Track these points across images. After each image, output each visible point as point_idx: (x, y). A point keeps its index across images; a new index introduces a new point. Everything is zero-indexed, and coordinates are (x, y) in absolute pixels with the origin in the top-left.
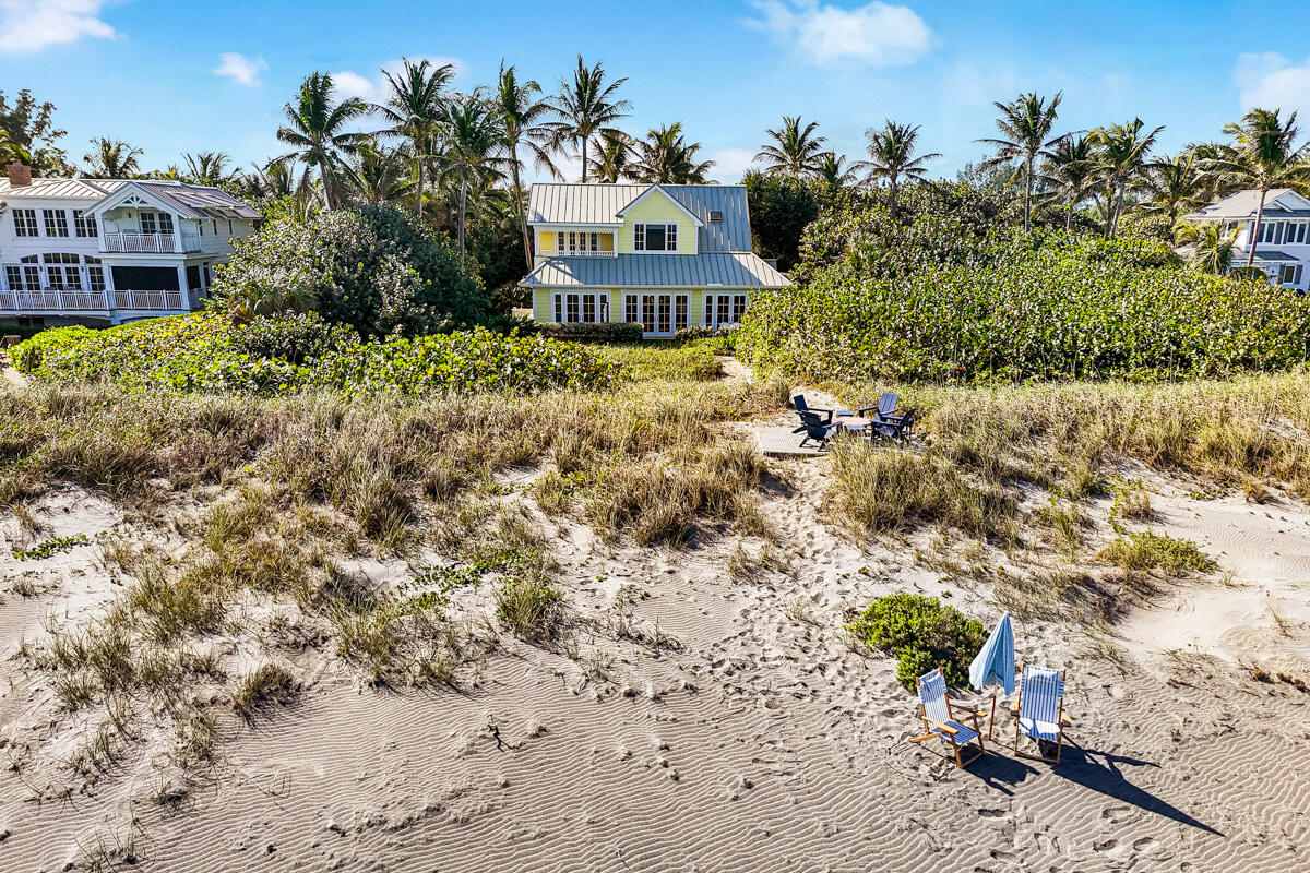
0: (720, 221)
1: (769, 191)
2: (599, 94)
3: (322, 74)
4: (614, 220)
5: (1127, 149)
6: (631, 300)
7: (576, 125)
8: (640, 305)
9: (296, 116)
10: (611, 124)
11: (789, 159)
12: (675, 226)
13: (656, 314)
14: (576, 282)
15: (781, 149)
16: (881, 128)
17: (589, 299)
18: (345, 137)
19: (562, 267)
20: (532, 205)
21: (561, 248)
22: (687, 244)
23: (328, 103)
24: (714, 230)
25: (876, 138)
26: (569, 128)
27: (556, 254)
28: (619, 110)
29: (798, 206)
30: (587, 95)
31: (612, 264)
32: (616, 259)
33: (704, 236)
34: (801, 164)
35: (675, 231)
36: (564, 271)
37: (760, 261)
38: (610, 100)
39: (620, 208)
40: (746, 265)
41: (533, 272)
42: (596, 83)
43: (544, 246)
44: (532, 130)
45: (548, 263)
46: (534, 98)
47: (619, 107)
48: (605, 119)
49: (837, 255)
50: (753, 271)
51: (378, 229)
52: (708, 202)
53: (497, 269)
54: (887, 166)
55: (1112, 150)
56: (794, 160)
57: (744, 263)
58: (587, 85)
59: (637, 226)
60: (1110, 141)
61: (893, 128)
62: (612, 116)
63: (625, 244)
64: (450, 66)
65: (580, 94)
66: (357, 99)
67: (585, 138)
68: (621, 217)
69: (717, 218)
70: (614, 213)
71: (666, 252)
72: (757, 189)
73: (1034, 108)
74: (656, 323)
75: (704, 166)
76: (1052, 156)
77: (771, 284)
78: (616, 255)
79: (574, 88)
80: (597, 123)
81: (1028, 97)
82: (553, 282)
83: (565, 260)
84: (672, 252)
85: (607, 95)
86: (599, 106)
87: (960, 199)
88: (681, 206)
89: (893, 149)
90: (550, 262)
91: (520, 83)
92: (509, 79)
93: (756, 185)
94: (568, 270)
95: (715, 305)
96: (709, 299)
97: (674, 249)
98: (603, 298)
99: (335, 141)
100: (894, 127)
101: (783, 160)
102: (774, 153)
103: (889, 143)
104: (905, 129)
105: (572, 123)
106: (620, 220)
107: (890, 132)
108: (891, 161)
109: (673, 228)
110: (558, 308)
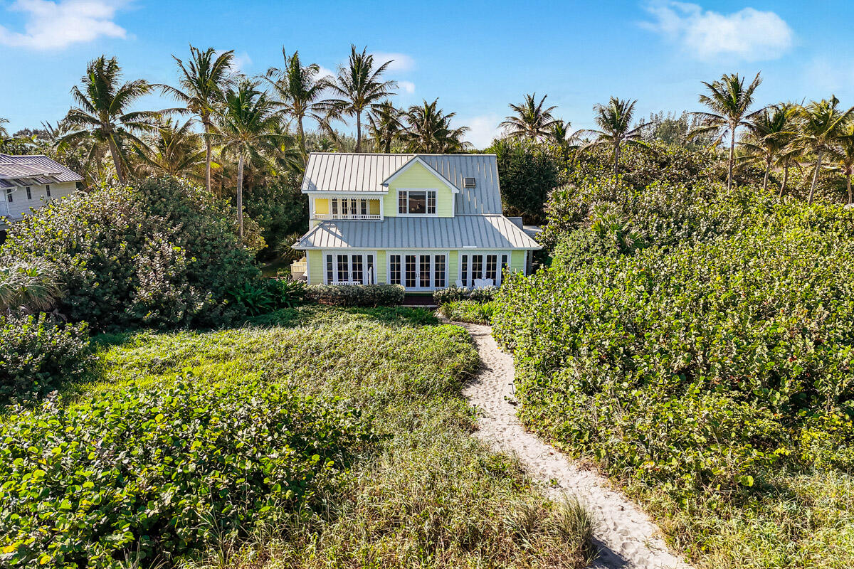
0: (474, 187)
1: (515, 157)
2: (371, 75)
3: (108, 58)
4: (379, 188)
5: (825, 123)
6: (395, 259)
7: (351, 101)
8: (403, 264)
9: (82, 97)
10: (381, 100)
11: (528, 126)
12: (434, 193)
13: (418, 271)
14: (345, 245)
15: (521, 119)
16: (606, 103)
17: (357, 259)
18: (134, 115)
19: (333, 230)
20: (308, 175)
21: (335, 211)
22: (445, 207)
23: (113, 86)
24: (468, 194)
25: (602, 111)
26: (346, 104)
27: (330, 216)
28: (387, 89)
29: (540, 171)
30: (359, 77)
31: (379, 225)
32: (382, 222)
33: (460, 200)
34: (538, 131)
35: (434, 197)
36: (335, 235)
37: (509, 223)
38: (379, 80)
39: (386, 177)
40: (497, 227)
41: (308, 233)
42: (368, 66)
43: (318, 210)
44: (315, 105)
45: (321, 226)
46: (315, 78)
47: (386, 87)
48: (376, 96)
49: (580, 220)
50: (503, 233)
51: (153, 203)
52: (464, 170)
53: (290, 217)
54: (611, 134)
55: (811, 123)
56: (533, 128)
57: (495, 225)
58: (360, 67)
59: (400, 193)
60: (809, 116)
61: (616, 102)
62: (381, 94)
63: (390, 208)
64: (232, 51)
65: (354, 76)
66: (143, 81)
67: (359, 112)
68: (387, 185)
69: (471, 184)
70: (380, 181)
71: (427, 215)
72: (505, 156)
73: (736, 86)
74: (418, 280)
75: (459, 132)
76: (750, 126)
77: (520, 246)
78: (382, 219)
79: (349, 71)
80: (368, 100)
81: (730, 77)
82: (324, 245)
83: (336, 222)
84: (432, 215)
85: (376, 76)
86: (372, 85)
87: (669, 159)
88: (439, 175)
89: (616, 119)
90: (323, 225)
91: (303, 67)
92: (295, 63)
93: (503, 153)
94: (339, 233)
95: (470, 263)
96: (465, 258)
97: (434, 212)
98: (370, 258)
99: (124, 119)
100: (618, 102)
101: (524, 128)
102: (516, 122)
103: (613, 115)
104: (625, 104)
105: (348, 99)
106: (386, 189)
107: (614, 106)
108: (615, 130)
109: (432, 195)
110: (330, 268)
